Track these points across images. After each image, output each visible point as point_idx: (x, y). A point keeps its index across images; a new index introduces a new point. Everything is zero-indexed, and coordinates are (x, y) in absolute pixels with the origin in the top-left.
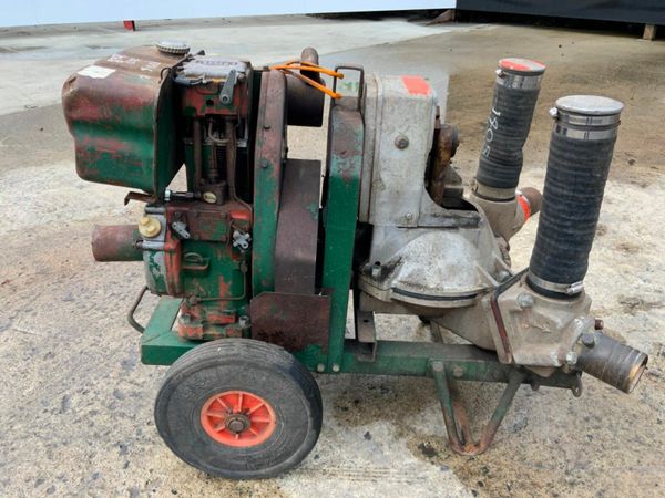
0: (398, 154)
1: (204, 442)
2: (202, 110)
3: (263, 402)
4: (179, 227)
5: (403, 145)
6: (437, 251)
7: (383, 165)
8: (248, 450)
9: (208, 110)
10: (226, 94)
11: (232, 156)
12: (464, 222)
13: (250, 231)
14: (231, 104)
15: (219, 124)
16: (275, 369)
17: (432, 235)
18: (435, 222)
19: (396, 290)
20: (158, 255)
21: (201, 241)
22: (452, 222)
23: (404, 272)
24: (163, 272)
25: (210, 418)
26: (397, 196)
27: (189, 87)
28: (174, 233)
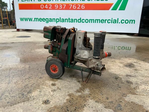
0: (79, 39)
1: (50, 71)
2: (57, 31)
3: (57, 67)
4: (53, 44)
5: (80, 38)
6: (83, 53)
7: (77, 40)
8: (55, 74)
9: (58, 31)
10: (60, 30)
11: (60, 37)
12: (88, 49)
13: (60, 46)
14: (60, 31)
15: (59, 33)
16: (59, 62)
17: (83, 51)
18: (84, 49)
19: (77, 57)
20: (50, 47)
21: (55, 47)
22: (86, 49)
23: (79, 55)
24: (50, 50)
25: (51, 68)
26: (79, 45)
27: (56, 29)
28: (52, 45)
